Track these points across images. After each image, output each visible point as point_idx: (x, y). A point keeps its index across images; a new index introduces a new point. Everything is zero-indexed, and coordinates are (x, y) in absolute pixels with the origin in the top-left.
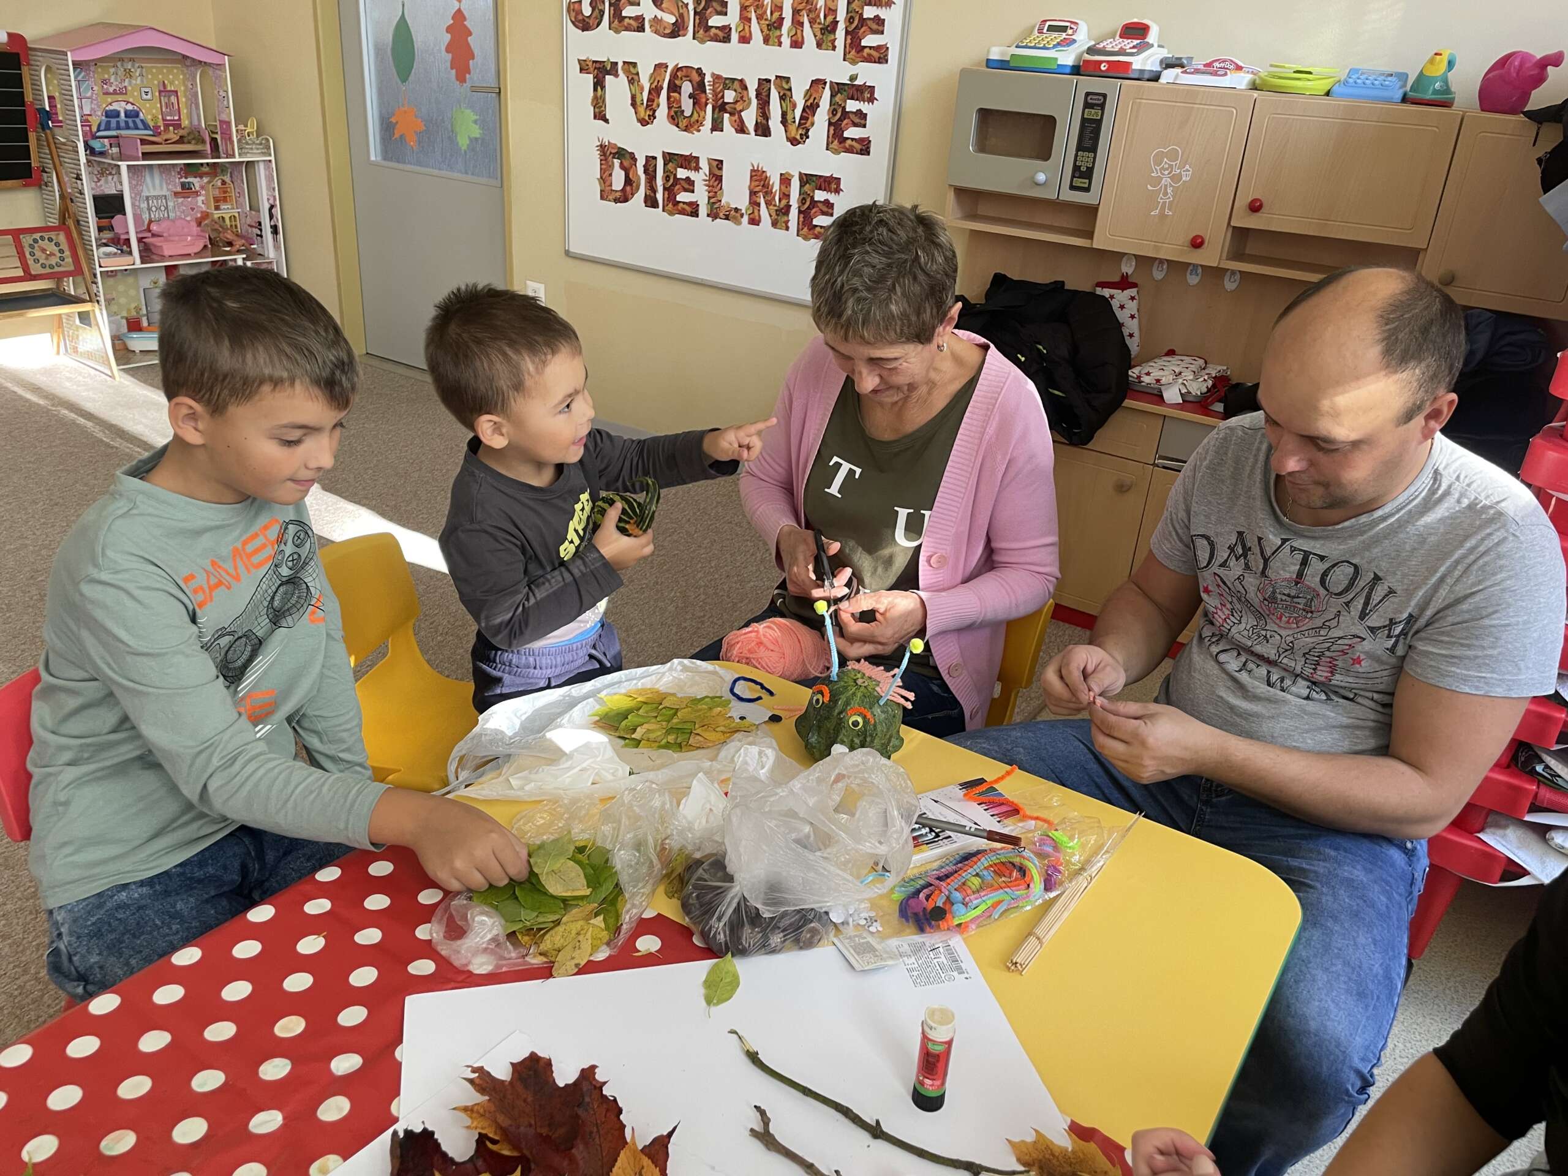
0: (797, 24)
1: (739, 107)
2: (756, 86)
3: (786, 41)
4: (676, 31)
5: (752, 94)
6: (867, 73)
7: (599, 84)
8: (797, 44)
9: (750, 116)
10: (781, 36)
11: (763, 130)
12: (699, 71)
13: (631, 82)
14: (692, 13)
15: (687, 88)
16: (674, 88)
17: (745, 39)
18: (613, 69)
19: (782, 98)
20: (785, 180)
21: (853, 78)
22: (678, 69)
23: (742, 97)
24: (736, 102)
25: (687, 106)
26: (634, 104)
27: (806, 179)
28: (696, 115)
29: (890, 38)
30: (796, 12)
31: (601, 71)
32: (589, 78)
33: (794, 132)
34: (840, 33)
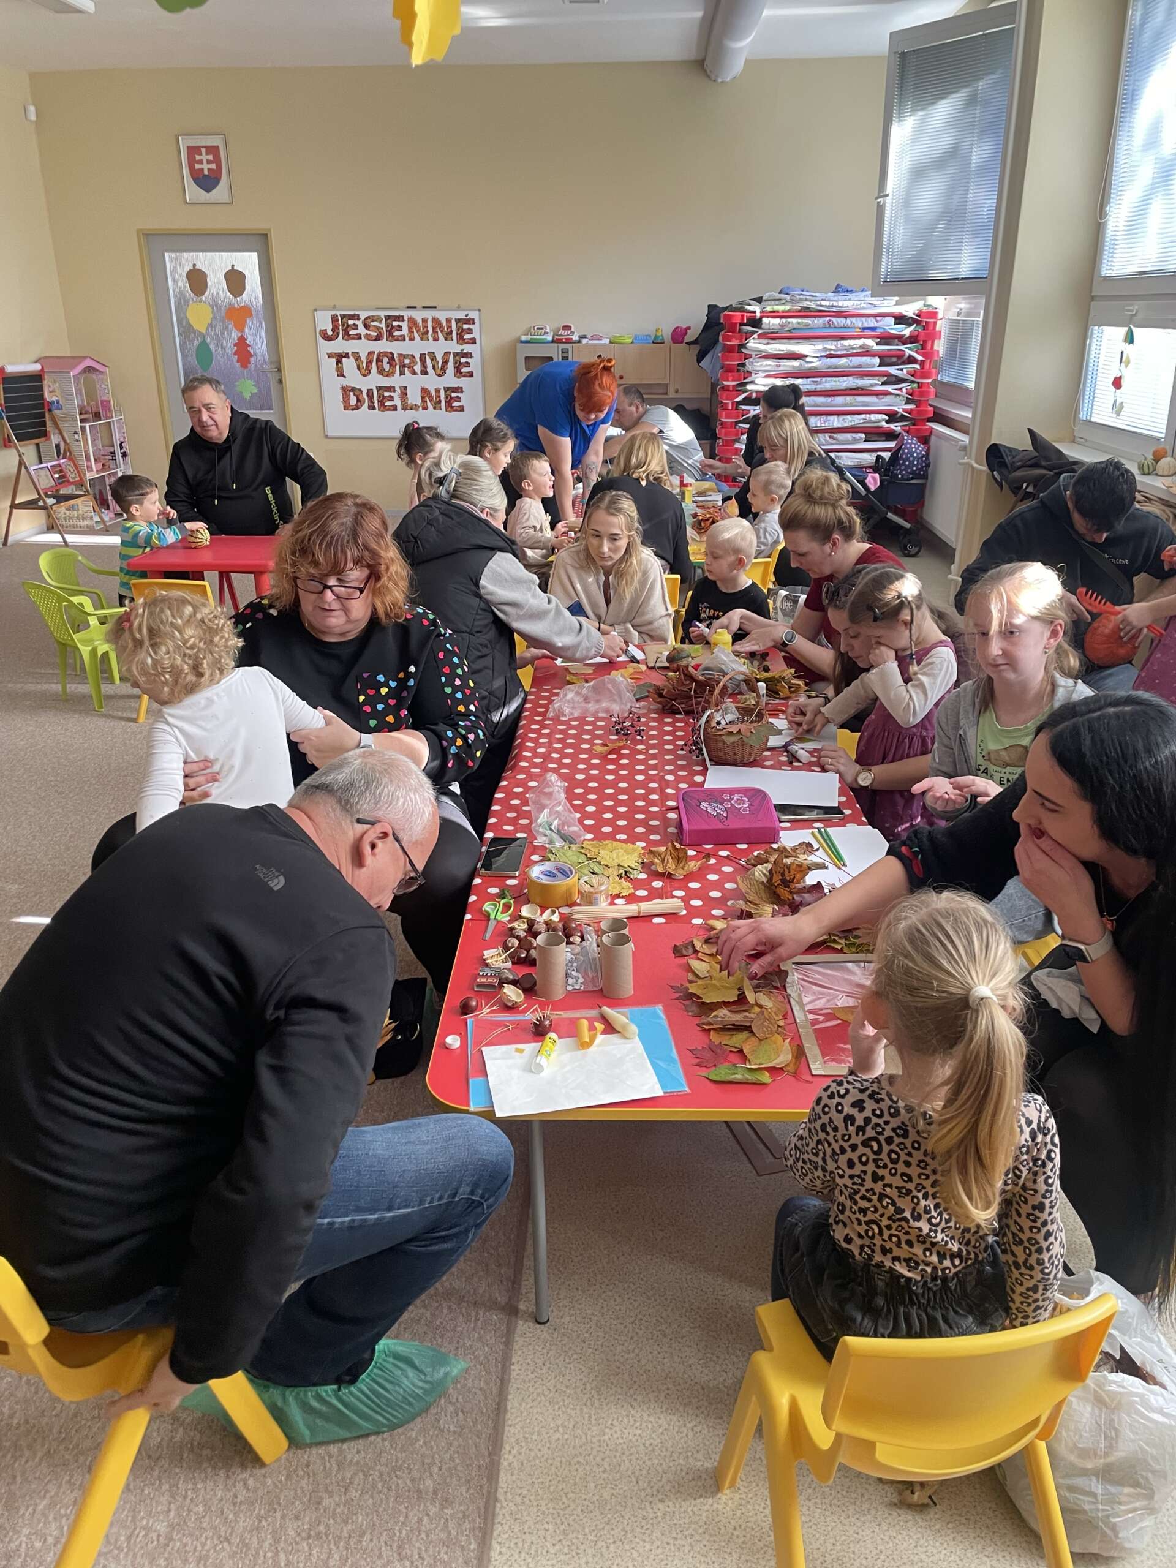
0: (435, 332)
1: (412, 365)
2: (419, 357)
3: (431, 339)
4: (378, 338)
5: (418, 359)
6: (467, 348)
7: (339, 362)
8: (436, 339)
9: (418, 368)
10: (428, 337)
11: (424, 372)
12: (391, 353)
13: (356, 360)
14: (385, 332)
15: (386, 360)
16: (379, 360)
17: (412, 339)
18: (347, 355)
19: (432, 360)
20: (438, 391)
21: (462, 350)
22: (379, 354)
23: (413, 361)
24: (410, 363)
25: (387, 367)
26: (359, 368)
27: (446, 389)
28: (391, 370)
29: (476, 334)
30: (434, 328)
31: (340, 358)
32: (334, 360)
33: (439, 372)
34: (454, 335)
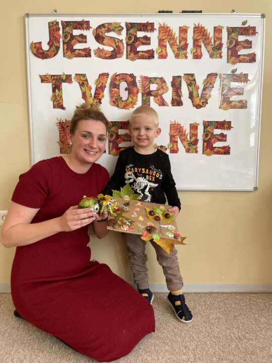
0: (196, 45)
1: (160, 92)
2: (171, 80)
3: (190, 56)
5: (169, 84)
6: (242, 68)
7: (57, 87)
8: (197, 56)
9: (168, 96)
10: (187, 53)
11: (177, 102)
12: (132, 76)
13: (82, 85)
14: (125, 45)
16: (114, 85)
17: (163, 56)
18: (68, 79)
19: (189, 85)
20: (194, 127)
21: (234, 71)
22: (116, 76)
23: (162, 87)
24: (158, 90)
25: (124, 95)
26: (84, 96)
27: (207, 125)
28: (130, 100)
29: (257, 49)
30: (195, 41)
31: (57, 82)
32: (49, 86)
33: (198, 102)
34: (224, 50)
